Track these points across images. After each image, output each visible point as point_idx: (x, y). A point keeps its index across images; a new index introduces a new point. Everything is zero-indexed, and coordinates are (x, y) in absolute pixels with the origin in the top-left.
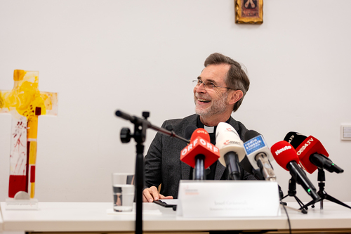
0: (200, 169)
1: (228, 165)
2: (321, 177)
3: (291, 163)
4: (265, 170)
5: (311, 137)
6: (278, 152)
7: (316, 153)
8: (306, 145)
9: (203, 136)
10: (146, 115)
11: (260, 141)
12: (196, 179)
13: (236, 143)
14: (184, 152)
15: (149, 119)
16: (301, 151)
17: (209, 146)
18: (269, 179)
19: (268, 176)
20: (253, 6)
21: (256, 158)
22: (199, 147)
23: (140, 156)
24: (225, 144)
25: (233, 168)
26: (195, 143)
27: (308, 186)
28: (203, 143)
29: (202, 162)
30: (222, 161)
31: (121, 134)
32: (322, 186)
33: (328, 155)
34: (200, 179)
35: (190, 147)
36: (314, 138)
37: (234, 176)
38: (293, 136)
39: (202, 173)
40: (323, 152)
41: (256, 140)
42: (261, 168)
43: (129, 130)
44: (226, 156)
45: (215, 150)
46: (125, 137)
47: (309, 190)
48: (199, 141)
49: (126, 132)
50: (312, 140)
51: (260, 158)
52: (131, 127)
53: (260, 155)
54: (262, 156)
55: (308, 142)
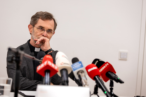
0: (47, 78)
1: (62, 76)
2: (112, 85)
3: (96, 77)
4: (83, 81)
5: (107, 62)
6: (89, 70)
7: (110, 72)
8: (104, 67)
9: (49, 59)
12: (45, 84)
13: (67, 64)
14: (39, 68)
16: (101, 70)
17: (53, 65)
18: (85, 86)
19: (84, 83)
21: (78, 73)
22: (48, 66)
26: (45, 63)
27: (105, 90)
28: (50, 64)
29: (49, 74)
30: (59, 74)
32: (111, 89)
33: (115, 73)
35: (42, 66)
36: (109, 63)
38: (97, 61)
39: (49, 80)
40: (113, 71)
41: (78, 63)
42: (81, 79)
44: (62, 71)
45: (56, 68)
47: (106, 92)
48: (47, 62)
50: (108, 64)
51: (80, 74)
53: (80, 72)
54: (81, 73)
55: (106, 65)
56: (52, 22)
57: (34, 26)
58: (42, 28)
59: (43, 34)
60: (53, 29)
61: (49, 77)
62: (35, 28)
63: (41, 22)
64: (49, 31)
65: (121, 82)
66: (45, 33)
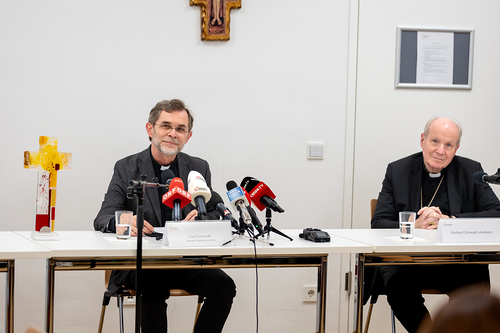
0: (177, 211)
2: (268, 214)
5: (262, 183)
7: (265, 196)
9: (179, 185)
13: (204, 189)
14: (165, 197)
16: (253, 194)
17: (184, 193)
20: (220, 23)
22: (177, 194)
24: (195, 189)
26: (174, 190)
28: (180, 191)
29: (179, 205)
32: (269, 221)
33: (274, 197)
35: (169, 194)
36: (264, 184)
38: (248, 181)
39: (179, 215)
40: (271, 196)
44: (196, 199)
45: (188, 196)
47: (257, 226)
48: (176, 190)
50: (262, 185)
55: (260, 186)
56: (183, 114)
57: (154, 124)
58: (167, 125)
59: (169, 134)
60: (187, 125)
62: (157, 127)
63: (165, 116)
64: (180, 128)
65: (280, 210)
66: (173, 132)
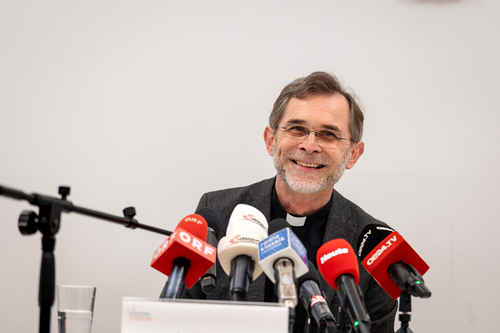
0: (173, 282)
3: (343, 279)
4: (281, 288)
5: (396, 234)
6: (324, 259)
7: (401, 262)
8: (384, 248)
10: (64, 191)
11: (283, 239)
13: (252, 240)
14: (158, 254)
15: (69, 198)
17: (196, 245)
19: (282, 296)
21: (275, 264)
23: (48, 255)
24: (232, 241)
25: (237, 283)
29: (182, 270)
31: (20, 220)
32: (405, 320)
33: (424, 268)
34: (171, 297)
35: (165, 246)
37: (235, 295)
38: (369, 233)
39: (177, 289)
41: (278, 236)
43: (32, 215)
45: (206, 252)
46: (28, 225)
47: (356, 324)
48: (178, 235)
49: (27, 218)
50: (394, 239)
51: (280, 268)
52: (36, 209)
53: (282, 260)
54: (284, 264)
55: (389, 242)
57: (276, 128)
59: (301, 146)
61: (179, 280)
65: (427, 294)
66: (310, 141)
